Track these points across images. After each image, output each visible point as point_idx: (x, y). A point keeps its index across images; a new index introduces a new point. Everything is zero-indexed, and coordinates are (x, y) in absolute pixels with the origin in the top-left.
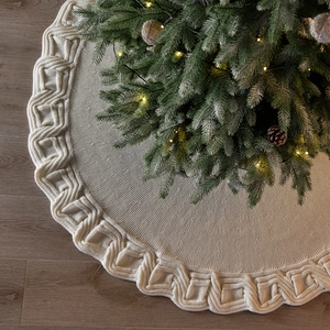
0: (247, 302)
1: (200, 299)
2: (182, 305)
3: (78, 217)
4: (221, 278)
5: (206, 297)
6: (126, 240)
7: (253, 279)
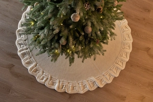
0: (56, 87)
1: (43, 81)
2: (38, 80)
3: (22, 46)
4: (51, 78)
5: (45, 81)
6: (31, 57)
7: (60, 81)
